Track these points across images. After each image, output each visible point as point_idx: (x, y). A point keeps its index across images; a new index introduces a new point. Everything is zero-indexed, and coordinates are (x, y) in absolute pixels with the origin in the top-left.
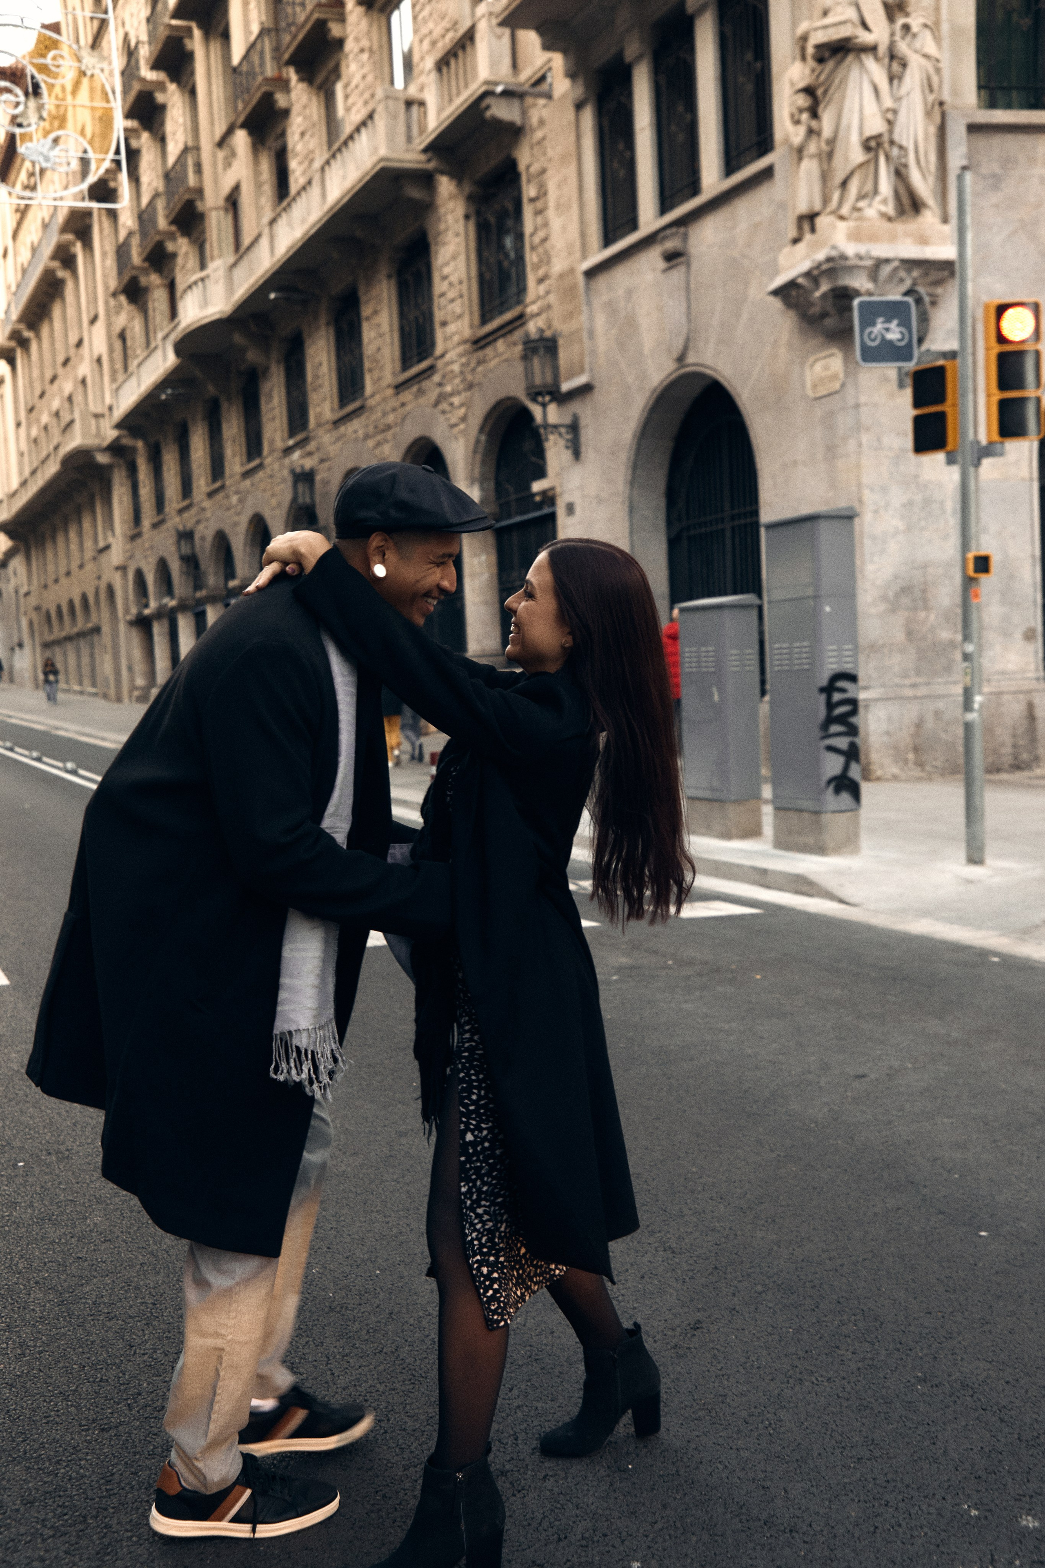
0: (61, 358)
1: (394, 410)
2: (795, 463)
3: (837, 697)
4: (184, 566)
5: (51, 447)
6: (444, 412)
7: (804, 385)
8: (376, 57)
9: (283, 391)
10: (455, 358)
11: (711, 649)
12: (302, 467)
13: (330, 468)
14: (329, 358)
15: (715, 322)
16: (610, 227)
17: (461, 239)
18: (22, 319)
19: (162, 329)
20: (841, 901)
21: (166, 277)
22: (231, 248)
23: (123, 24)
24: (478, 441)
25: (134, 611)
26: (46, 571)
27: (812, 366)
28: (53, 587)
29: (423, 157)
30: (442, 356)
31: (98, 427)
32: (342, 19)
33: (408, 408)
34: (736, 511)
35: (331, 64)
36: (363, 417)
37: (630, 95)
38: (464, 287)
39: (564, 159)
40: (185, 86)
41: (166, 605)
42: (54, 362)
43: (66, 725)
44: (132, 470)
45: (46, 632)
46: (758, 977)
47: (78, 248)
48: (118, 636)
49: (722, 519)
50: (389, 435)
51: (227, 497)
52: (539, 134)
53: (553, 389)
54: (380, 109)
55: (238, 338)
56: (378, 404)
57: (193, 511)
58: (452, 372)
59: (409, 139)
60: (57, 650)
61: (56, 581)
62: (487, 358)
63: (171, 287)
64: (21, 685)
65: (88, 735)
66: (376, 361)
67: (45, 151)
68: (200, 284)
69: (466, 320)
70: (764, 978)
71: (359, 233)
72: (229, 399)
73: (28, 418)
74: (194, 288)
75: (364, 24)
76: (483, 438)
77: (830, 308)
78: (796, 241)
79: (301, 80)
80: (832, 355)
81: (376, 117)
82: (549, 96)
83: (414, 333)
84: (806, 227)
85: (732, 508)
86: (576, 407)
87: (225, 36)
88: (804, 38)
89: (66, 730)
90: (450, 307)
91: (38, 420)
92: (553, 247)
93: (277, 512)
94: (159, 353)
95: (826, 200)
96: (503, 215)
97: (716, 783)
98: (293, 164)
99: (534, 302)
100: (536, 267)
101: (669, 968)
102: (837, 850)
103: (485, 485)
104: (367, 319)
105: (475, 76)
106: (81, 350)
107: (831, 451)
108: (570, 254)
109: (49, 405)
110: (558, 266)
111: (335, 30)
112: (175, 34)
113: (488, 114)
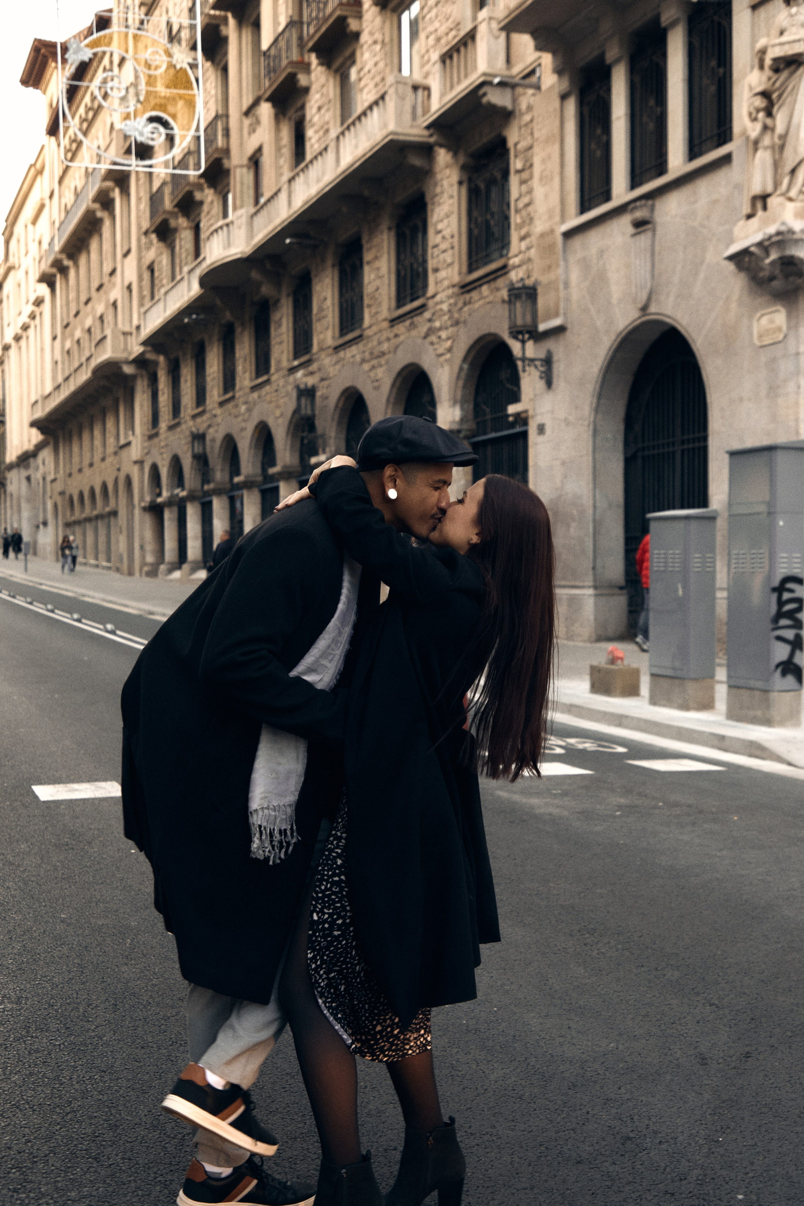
0: (95, 284)
1: (388, 339)
2: (741, 400)
3: (786, 596)
4: (195, 463)
5: (83, 359)
6: (432, 344)
7: (751, 334)
8: (387, 48)
9: (291, 319)
10: (444, 299)
11: (677, 552)
12: (306, 384)
13: (328, 387)
14: (333, 295)
15: (676, 279)
16: (587, 197)
17: (455, 200)
18: (63, 250)
19: (186, 264)
20: (790, 764)
21: (193, 221)
22: (252, 200)
23: (167, 12)
24: (461, 369)
25: (148, 498)
26: (71, 462)
27: (759, 319)
28: (77, 477)
29: (426, 133)
30: (433, 296)
31: (126, 344)
32: (359, 16)
33: (402, 338)
34: (686, 437)
35: (347, 53)
36: (361, 345)
37: (608, 90)
38: (456, 240)
39: (548, 140)
40: (218, 64)
41: (177, 495)
42: (89, 288)
43: (91, 593)
44: (153, 380)
45: (68, 513)
46: (736, 818)
47: (116, 194)
48: (133, 519)
49: (673, 444)
50: (383, 361)
51: (237, 406)
52: (527, 118)
53: (533, 329)
54: (391, 91)
55: (255, 275)
56: (375, 334)
57: (205, 417)
58: (441, 310)
59: (414, 117)
60: (78, 529)
61: (80, 470)
62: (473, 300)
63: (197, 230)
64: (44, 558)
65: (110, 602)
66: (373, 298)
67: (140, 128)
68: (225, 228)
69: (456, 267)
70: (740, 819)
71: (366, 193)
72: (243, 324)
73: (63, 333)
74: (220, 231)
75: (378, 20)
76: (466, 366)
77: (777, 272)
78: (749, 217)
79: (321, 64)
80: (777, 311)
81: (387, 98)
82: (538, 87)
83: (409, 275)
84: (759, 205)
85: (683, 434)
86: (550, 344)
87: (256, 25)
88: (763, 52)
89: (93, 597)
90: (442, 256)
91: (72, 335)
92: (536, 212)
93: (280, 421)
94: (184, 284)
95: (777, 184)
96: (491, 182)
97: (677, 664)
98: (310, 133)
99: (516, 256)
100: (520, 227)
101: (660, 808)
102: (781, 723)
103: (466, 406)
104: (368, 263)
105: (475, 67)
106: (113, 277)
107: (773, 391)
108: (551, 217)
109: (82, 323)
110: (539, 227)
111: (353, 25)
112: (214, 22)
113: (484, 100)
